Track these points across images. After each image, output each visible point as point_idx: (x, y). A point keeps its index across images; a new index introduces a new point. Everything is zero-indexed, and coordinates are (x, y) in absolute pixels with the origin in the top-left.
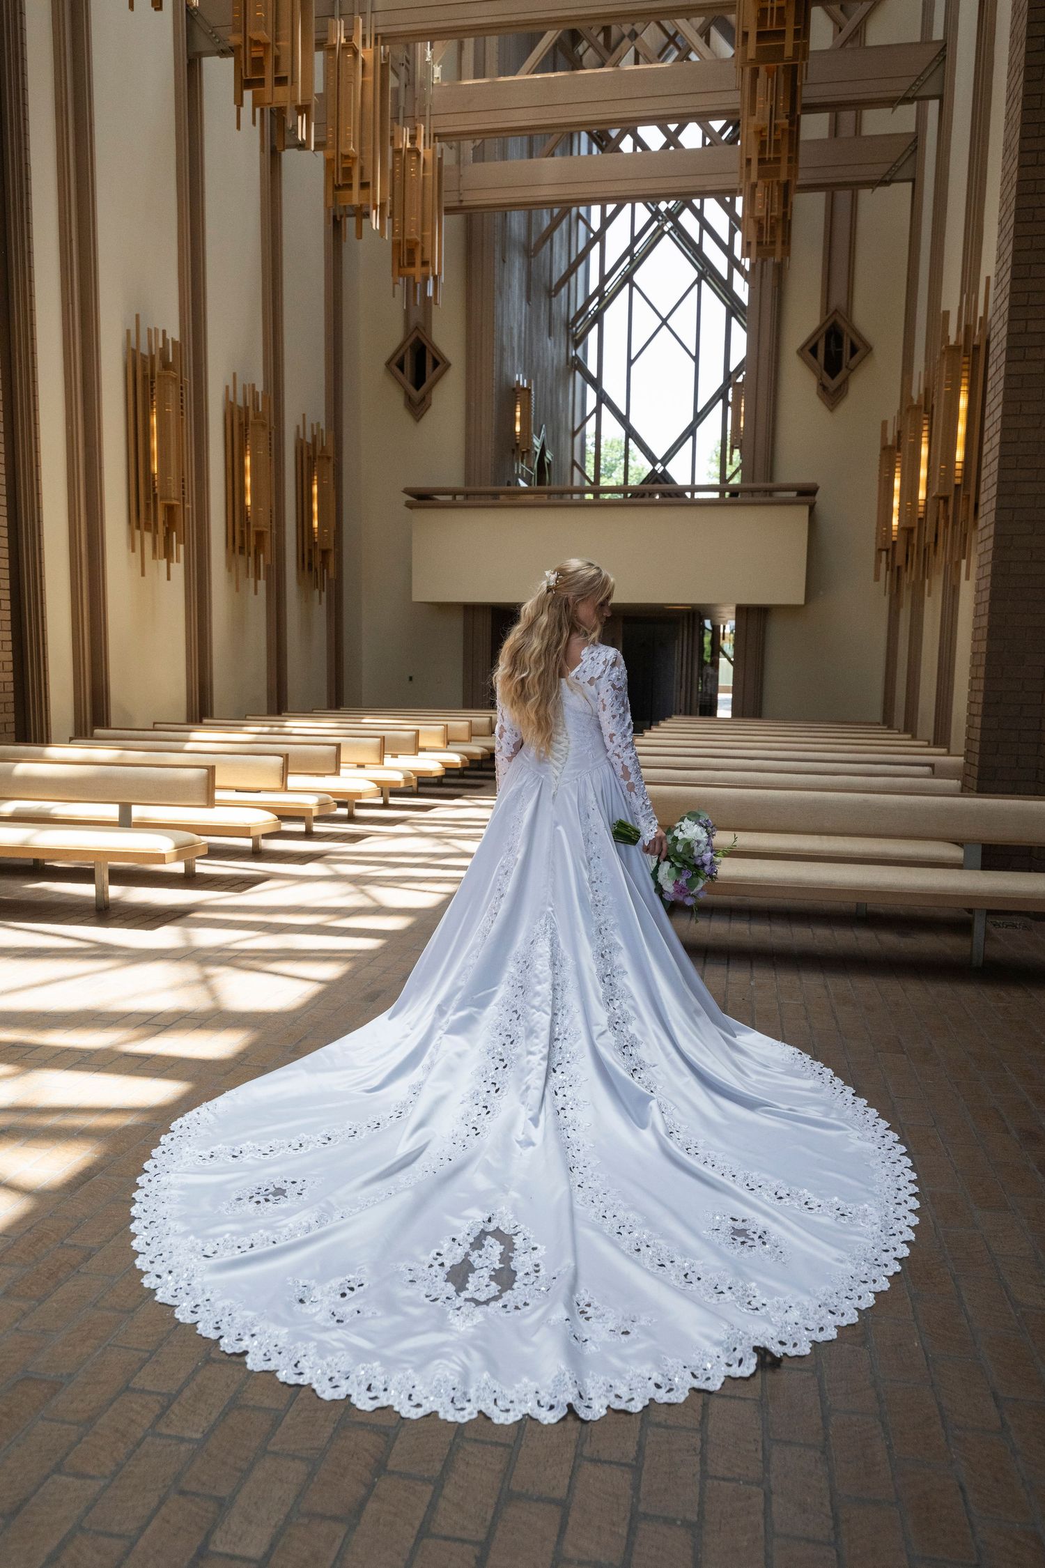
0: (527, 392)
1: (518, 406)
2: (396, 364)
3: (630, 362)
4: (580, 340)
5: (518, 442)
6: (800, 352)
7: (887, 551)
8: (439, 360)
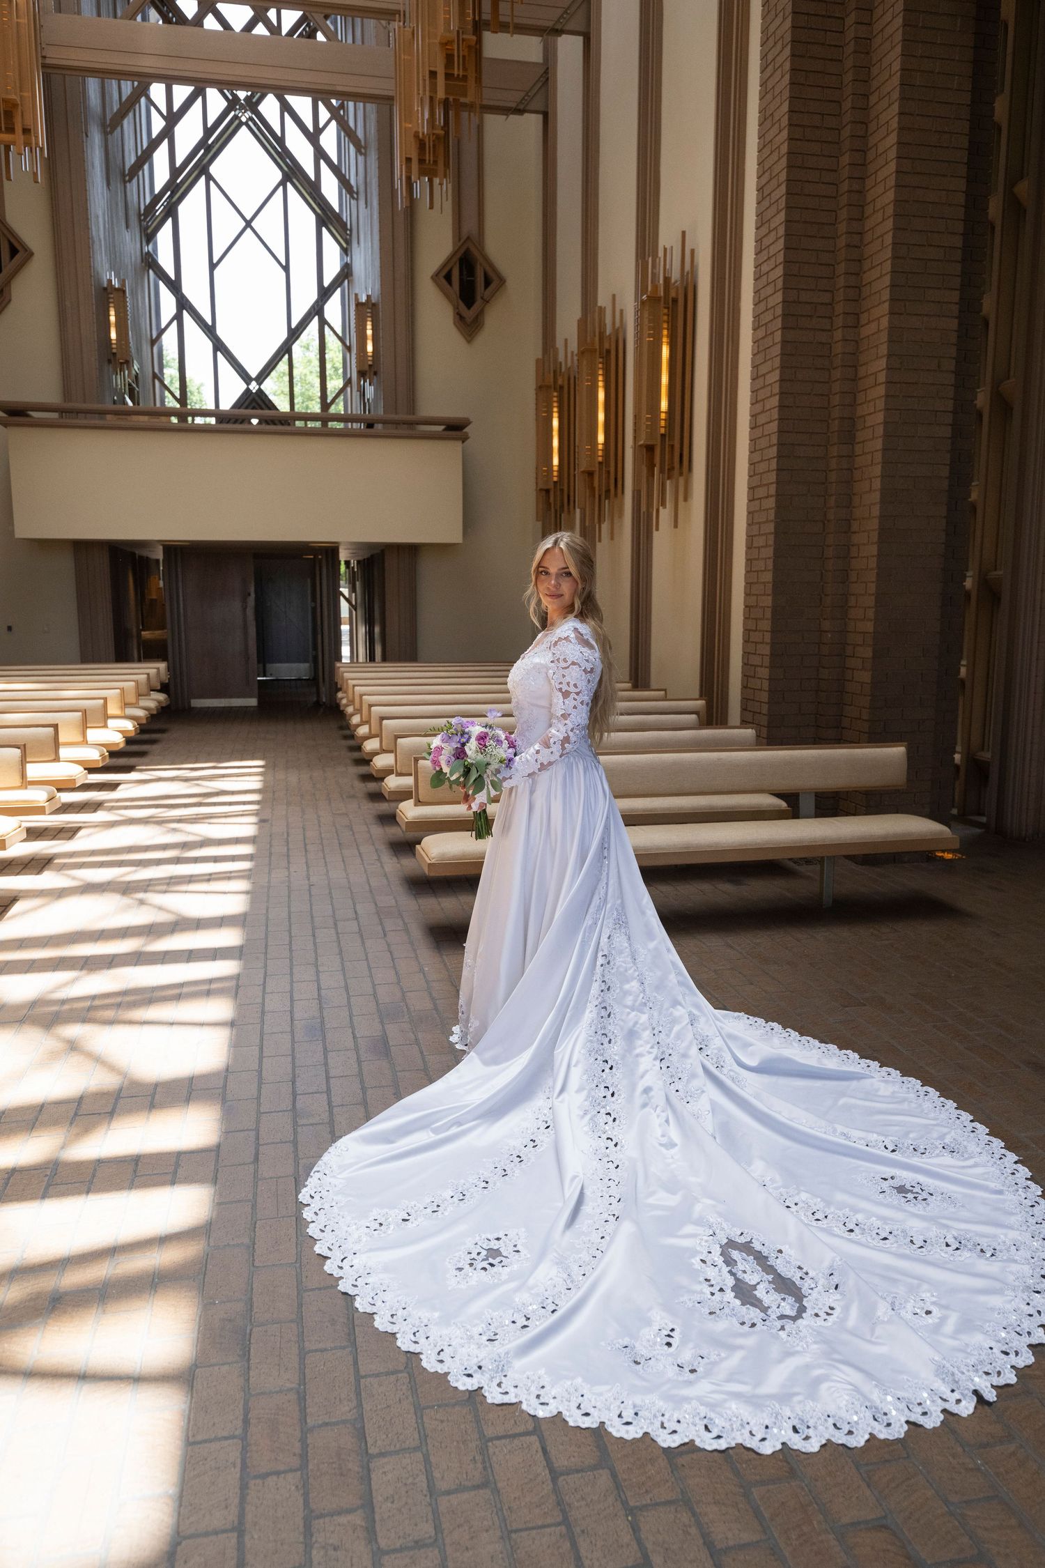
0: (121, 294)
1: (111, 309)
3: (213, 266)
4: (152, 234)
5: (114, 351)
6: (435, 277)
7: (548, 491)
8: (19, 248)
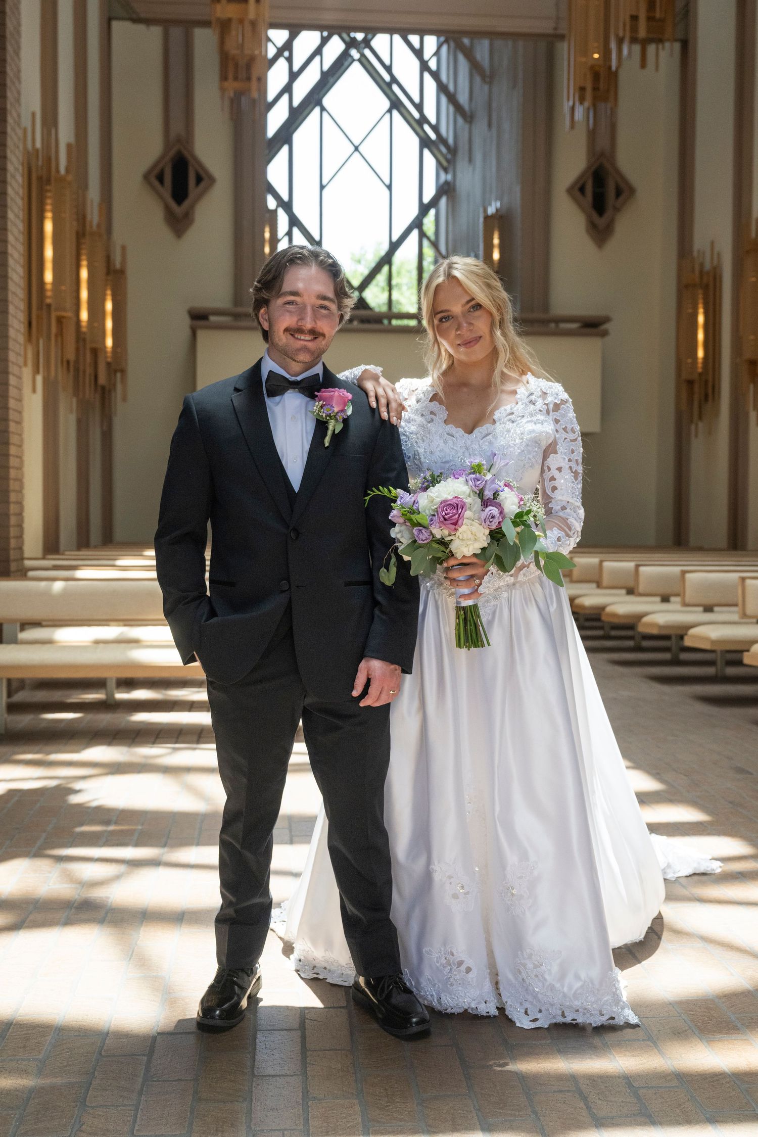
2: (155, 177)
3: (322, 187)
6: (570, 191)
7: (690, 383)
8: (203, 175)
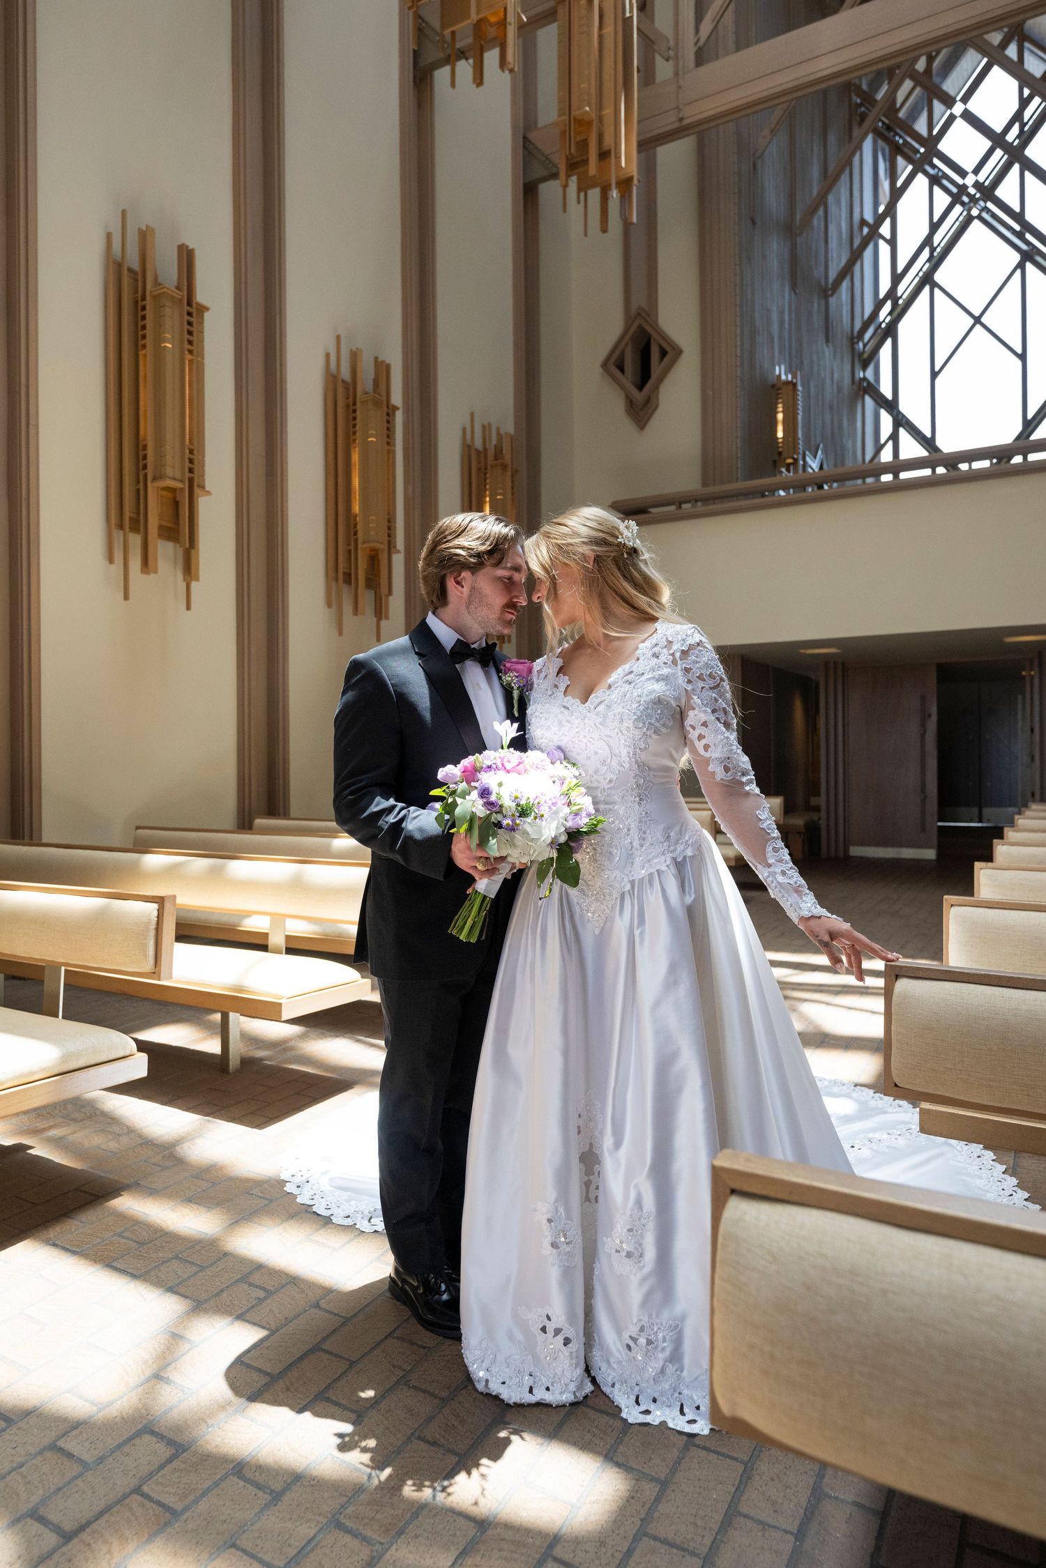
0: (791, 387)
1: (780, 405)
2: (614, 364)
3: (934, 375)
4: (869, 359)
5: (780, 450)
8: (667, 348)
